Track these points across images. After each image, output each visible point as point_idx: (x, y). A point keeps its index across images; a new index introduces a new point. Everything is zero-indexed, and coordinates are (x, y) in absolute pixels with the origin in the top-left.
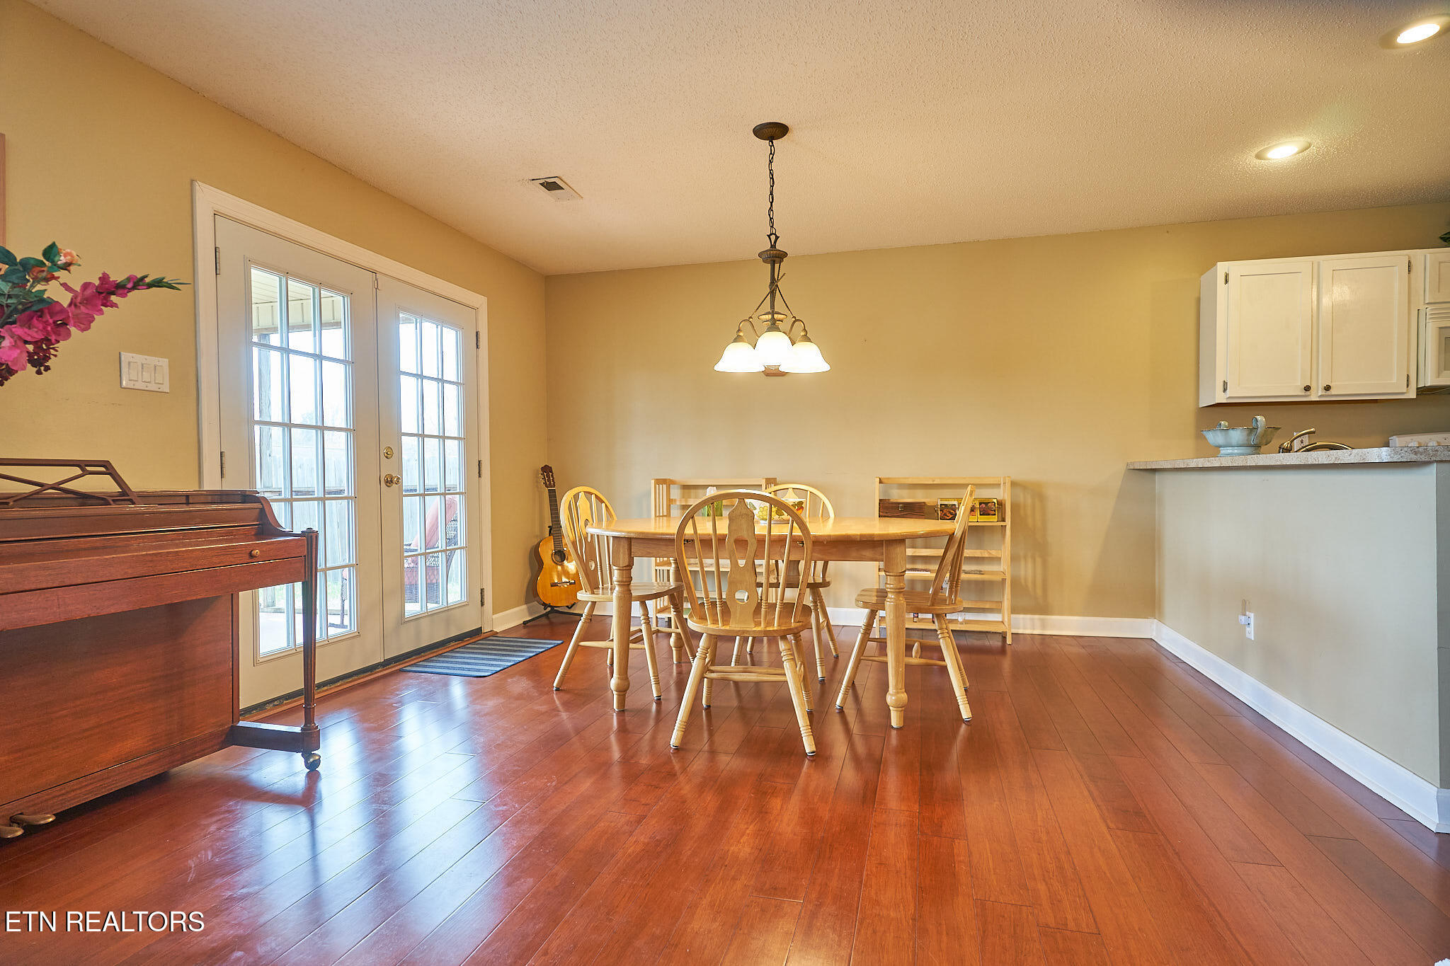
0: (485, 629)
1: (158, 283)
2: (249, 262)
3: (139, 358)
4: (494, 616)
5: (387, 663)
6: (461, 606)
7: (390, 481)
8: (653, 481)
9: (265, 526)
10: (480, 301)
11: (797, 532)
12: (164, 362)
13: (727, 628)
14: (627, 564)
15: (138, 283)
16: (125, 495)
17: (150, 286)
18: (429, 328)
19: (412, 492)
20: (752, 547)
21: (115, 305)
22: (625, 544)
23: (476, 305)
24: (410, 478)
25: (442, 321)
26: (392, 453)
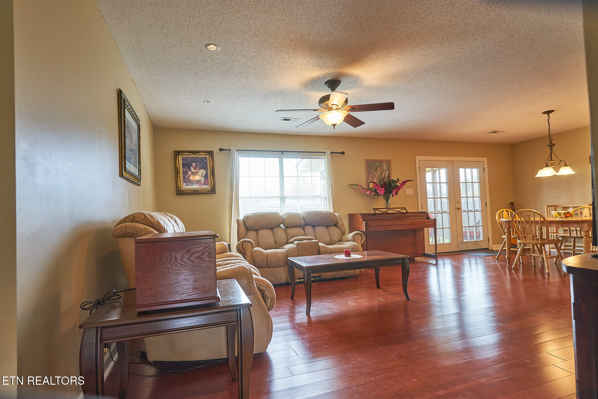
0: (490, 249)
1: (410, 181)
2: (425, 167)
3: (408, 189)
4: (493, 245)
5: (459, 251)
6: (481, 241)
7: (458, 209)
8: (546, 206)
9: (428, 217)
10: (485, 159)
11: (542, 219)
12: (412, 189)
13: (526, 242)
14: (508, 227)
15: (408, 181)
16: (407, 213)
17: (409, 181)
18: (468, 170)
19: (465, 211)
20: (530, 222)
21: (405, 184)
22: (507, 223)
23: (483, 161)
24: (464, 207)
25: (472, 167)
26: (459, 202)
